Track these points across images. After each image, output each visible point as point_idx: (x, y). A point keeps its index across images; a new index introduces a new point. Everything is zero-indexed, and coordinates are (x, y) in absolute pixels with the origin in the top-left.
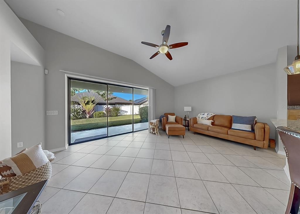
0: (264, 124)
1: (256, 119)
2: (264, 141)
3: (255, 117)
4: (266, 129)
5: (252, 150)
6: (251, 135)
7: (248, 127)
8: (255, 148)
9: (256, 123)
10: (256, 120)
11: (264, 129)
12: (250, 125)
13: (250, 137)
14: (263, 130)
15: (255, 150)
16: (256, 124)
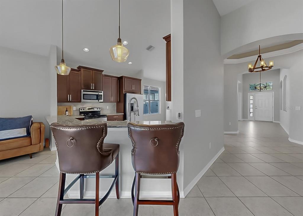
0: (40, 123)
1: (32, 118)
2: (40, 143)
3: (31, 117)
4: (42, 129)
5: (28, 161)
6: (26, 141)
7: (22, 132)
8: (30, 156)
9: (32, 123)
10: (32, 120)
11: (40, 128)
12: (26, 128)
13: (26, 144)
14: (39, 130)
15: (31, 158)
16: (32, 125)
